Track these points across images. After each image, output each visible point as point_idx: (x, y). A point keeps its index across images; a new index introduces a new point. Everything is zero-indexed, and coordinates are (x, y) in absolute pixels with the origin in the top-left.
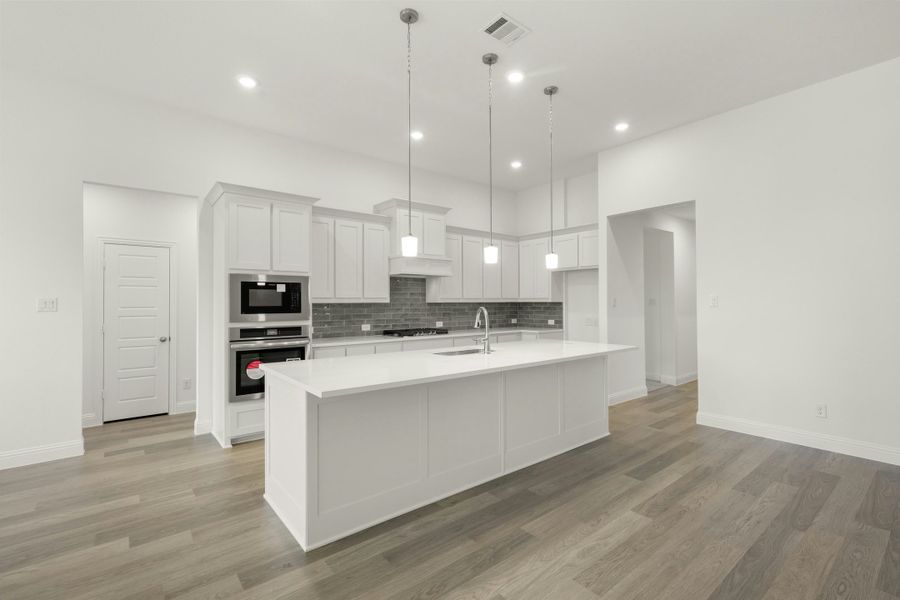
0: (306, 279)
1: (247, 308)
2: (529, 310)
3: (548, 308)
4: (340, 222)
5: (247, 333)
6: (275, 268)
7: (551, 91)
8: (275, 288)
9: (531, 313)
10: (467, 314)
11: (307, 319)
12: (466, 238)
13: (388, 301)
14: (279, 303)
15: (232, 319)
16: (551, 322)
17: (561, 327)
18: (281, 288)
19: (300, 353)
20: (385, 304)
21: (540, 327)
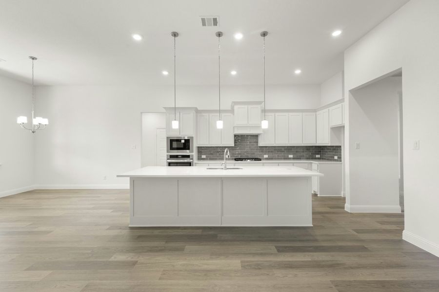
0: (192, 137)
1: (172, 148)
2: (326, 150)
3: (335, 149)
4: (211, 115)
5: (172, 157)
6: (181, 134)
7: (264, 34)
8: (181, 141)
9: (327, 152)
10: (283, 152)
11: (193, 152)
12: (277, 114)
13: (233, 145)
14: (182, 146)
15: (168, 152)
16: (336, 158)
17: (341, 161)
18: (183, 141)
19: (189, 164)
20: (232, 147)
21: (331, 160)
